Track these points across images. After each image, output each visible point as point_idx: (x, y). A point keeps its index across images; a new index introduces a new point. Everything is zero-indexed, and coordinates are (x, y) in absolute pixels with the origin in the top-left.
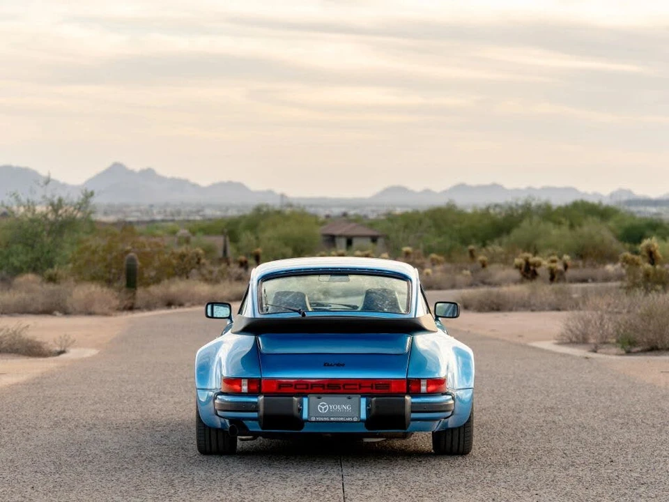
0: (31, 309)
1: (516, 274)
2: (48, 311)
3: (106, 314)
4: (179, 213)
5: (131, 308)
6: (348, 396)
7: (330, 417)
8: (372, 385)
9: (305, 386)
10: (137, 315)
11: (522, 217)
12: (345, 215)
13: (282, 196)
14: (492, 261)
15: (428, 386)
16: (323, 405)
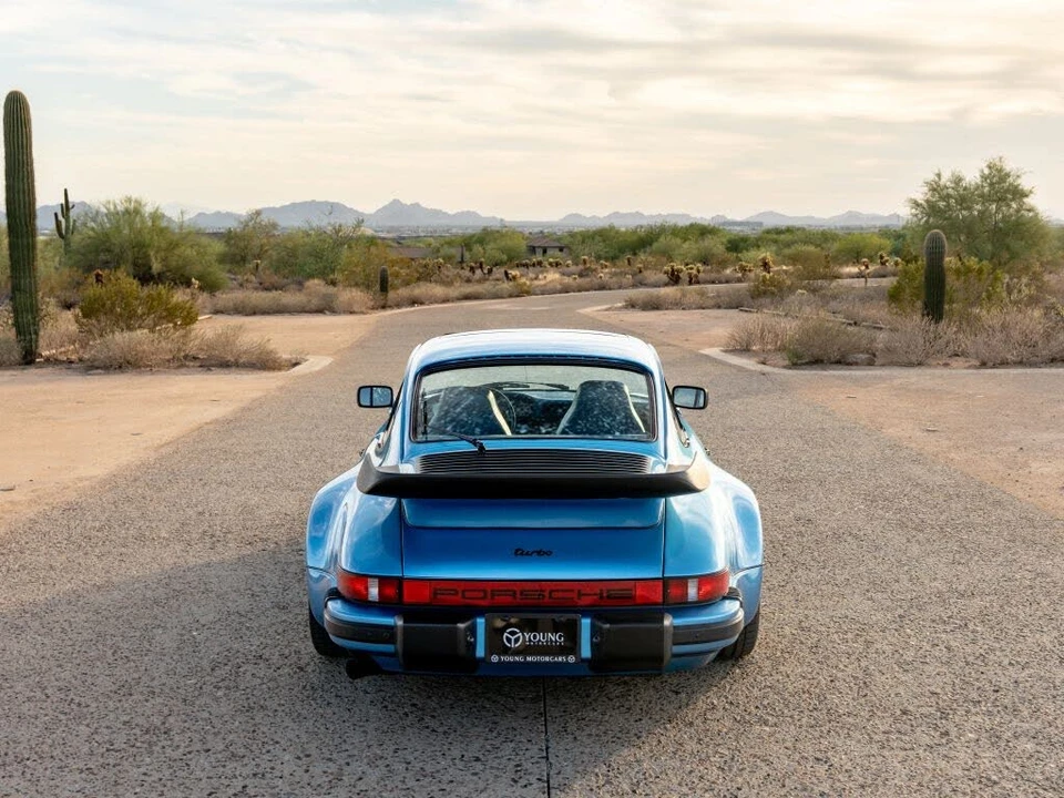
0: (307, 309)
1: (665, 278)
2: (320, 311)
3: (363, 313)
4: (435, 231)
5: (384, 307)
7: (525, 656)
8: (601, 591)
9: (480, 594)
10: (388, 312)
11: (659, 235)
12: (541, 232)
13: (502, 220)
14: (646, 268)
15: (700, 588)
16: (513, 633)
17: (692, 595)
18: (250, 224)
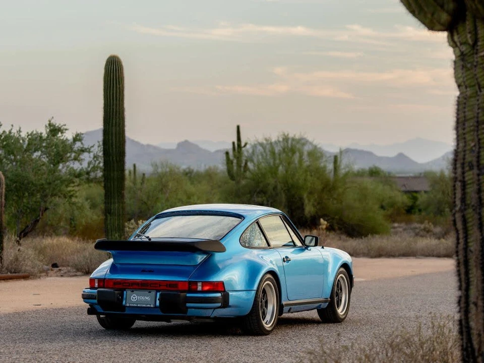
6: (149, 291)
7: (137, 304)
8: (167, 284)
9: (128, 284)
15: (202, 287)
16: (134, 296)
17: (200, 288)
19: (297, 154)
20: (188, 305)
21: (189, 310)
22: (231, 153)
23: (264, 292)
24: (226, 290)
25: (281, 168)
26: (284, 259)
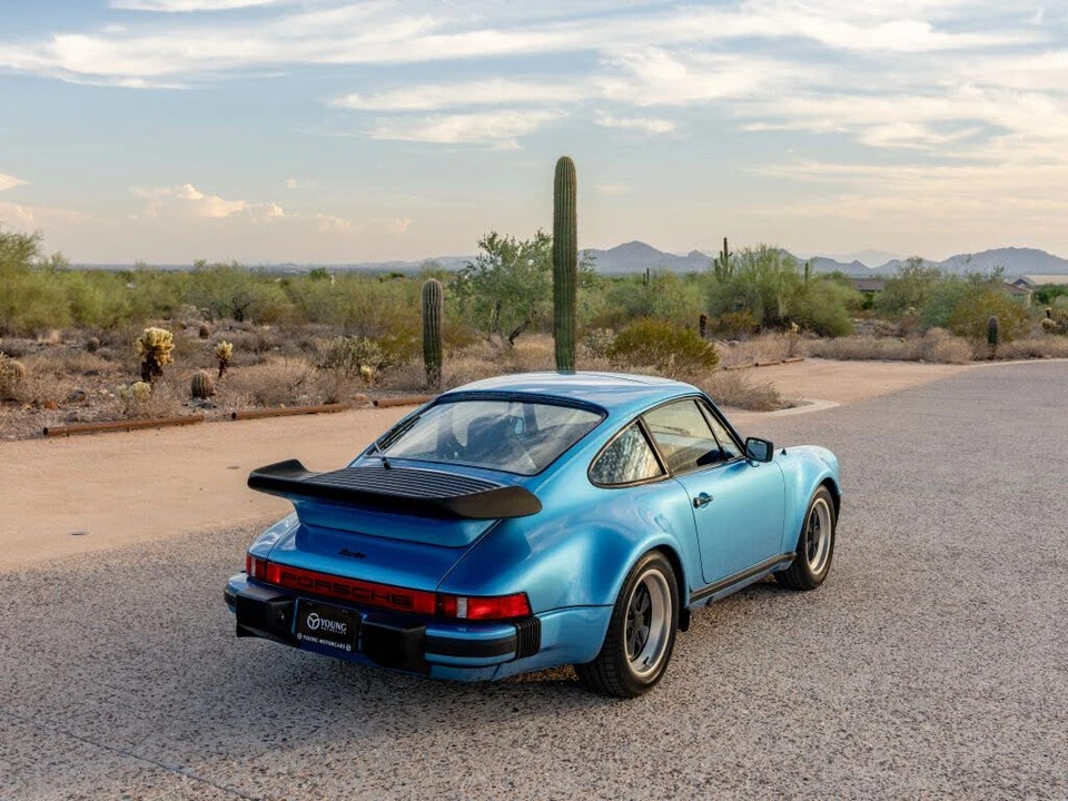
0: (901, 357)
3: (960, 363)
7: (319, 639)
8: (388, 595)
15: (469, 608)
16: (314, 617)
17: (462, 612)
18: (911, 272)
19: (773, 263)
20: (430, 657)
21: (434, 667)
22: (719, 262)
23: (643, 588)
24: (534, 610)
25: (758, 274)
26: (695, 501)
